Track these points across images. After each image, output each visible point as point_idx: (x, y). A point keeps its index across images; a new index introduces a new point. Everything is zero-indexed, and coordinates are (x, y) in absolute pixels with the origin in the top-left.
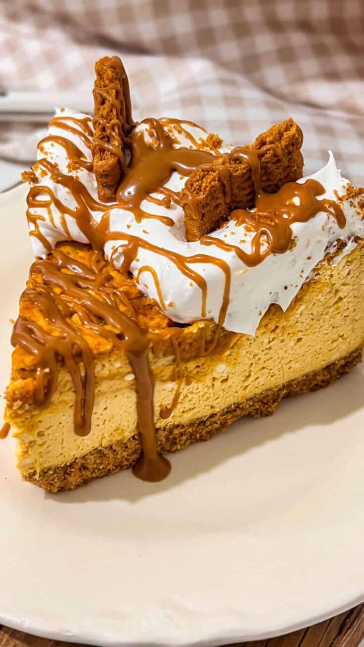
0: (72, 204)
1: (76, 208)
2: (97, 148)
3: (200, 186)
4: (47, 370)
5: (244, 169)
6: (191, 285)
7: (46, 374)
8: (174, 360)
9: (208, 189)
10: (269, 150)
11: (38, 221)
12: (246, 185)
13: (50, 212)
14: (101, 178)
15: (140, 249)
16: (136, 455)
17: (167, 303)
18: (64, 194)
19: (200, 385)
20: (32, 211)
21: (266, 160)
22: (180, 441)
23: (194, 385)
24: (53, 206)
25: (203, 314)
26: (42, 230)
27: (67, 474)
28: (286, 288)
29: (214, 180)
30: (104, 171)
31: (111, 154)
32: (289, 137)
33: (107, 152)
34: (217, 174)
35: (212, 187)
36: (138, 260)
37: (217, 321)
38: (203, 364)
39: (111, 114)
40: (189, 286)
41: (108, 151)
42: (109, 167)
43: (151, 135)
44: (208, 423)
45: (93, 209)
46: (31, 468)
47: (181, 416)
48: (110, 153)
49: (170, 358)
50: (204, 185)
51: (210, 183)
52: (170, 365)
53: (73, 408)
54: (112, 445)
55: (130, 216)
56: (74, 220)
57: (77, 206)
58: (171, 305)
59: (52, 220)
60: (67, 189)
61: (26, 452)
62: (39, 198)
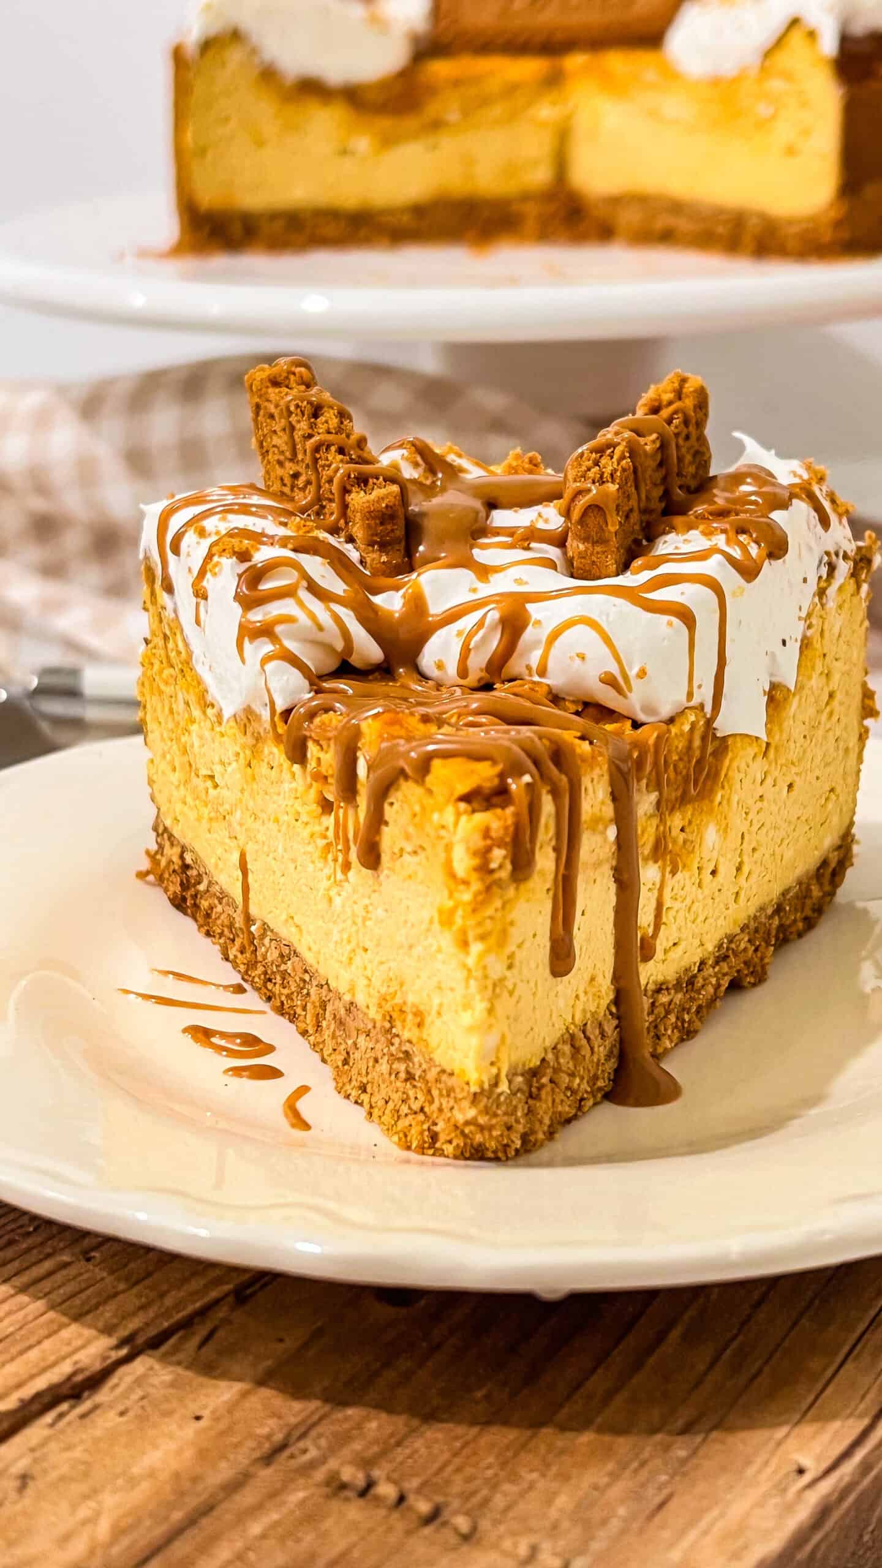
0: (337, 586)
1: (345, 591)
2: (353, 476)
3: (602, 477)
4: (527, 778)
5: (654, 442)
6: (670, 624)
7: (528, 784)
8: (658, 804)
9: (618, 474)
10: (676, 412)
11: (279, 629)
12: (659, 476)
13: (301, 604)
14: (382, 524)
15: (530, 607)
16: (613, 1060)
17: (633, 673)
18: (316, 566)
19: (687, 874)
20: (257, 616)
21: (676, 431)
22: (666, 1030)
23: (679, 875)
24: (304, 594)
25: (690, 695)
26: (291, 645)
27: (531, 1096)
28: (784, 643)
29: (622, 458)
30: (387, 506)
31: (385, 480)
32: (695, 391)
33: (371, 481)
34: (626, 447)
35: (624, 470)
36: (538, 622)
37: (708, 709)
38: (690, 822)
39: (342, 426)
40: (666, 626)
41: (377, 479)
42: (395, 497)
43: (416, 465)
44: (700, 982)
45: (376, 592)
46: (492, 1064)
47: (663, 961)
48: (381, 479)
49: (654, 797)
50: (609, 469)
51: (618, 464)
52: (651, 816)
53: (551, 893)
54: (585, 1025)
55: (465, 576)
56: (351, 613)
57: (345, 587)
58: (642, 673)
59: (312, 616)
60: (318, 559)
61: (491, 1011)
62: (267, 586)
